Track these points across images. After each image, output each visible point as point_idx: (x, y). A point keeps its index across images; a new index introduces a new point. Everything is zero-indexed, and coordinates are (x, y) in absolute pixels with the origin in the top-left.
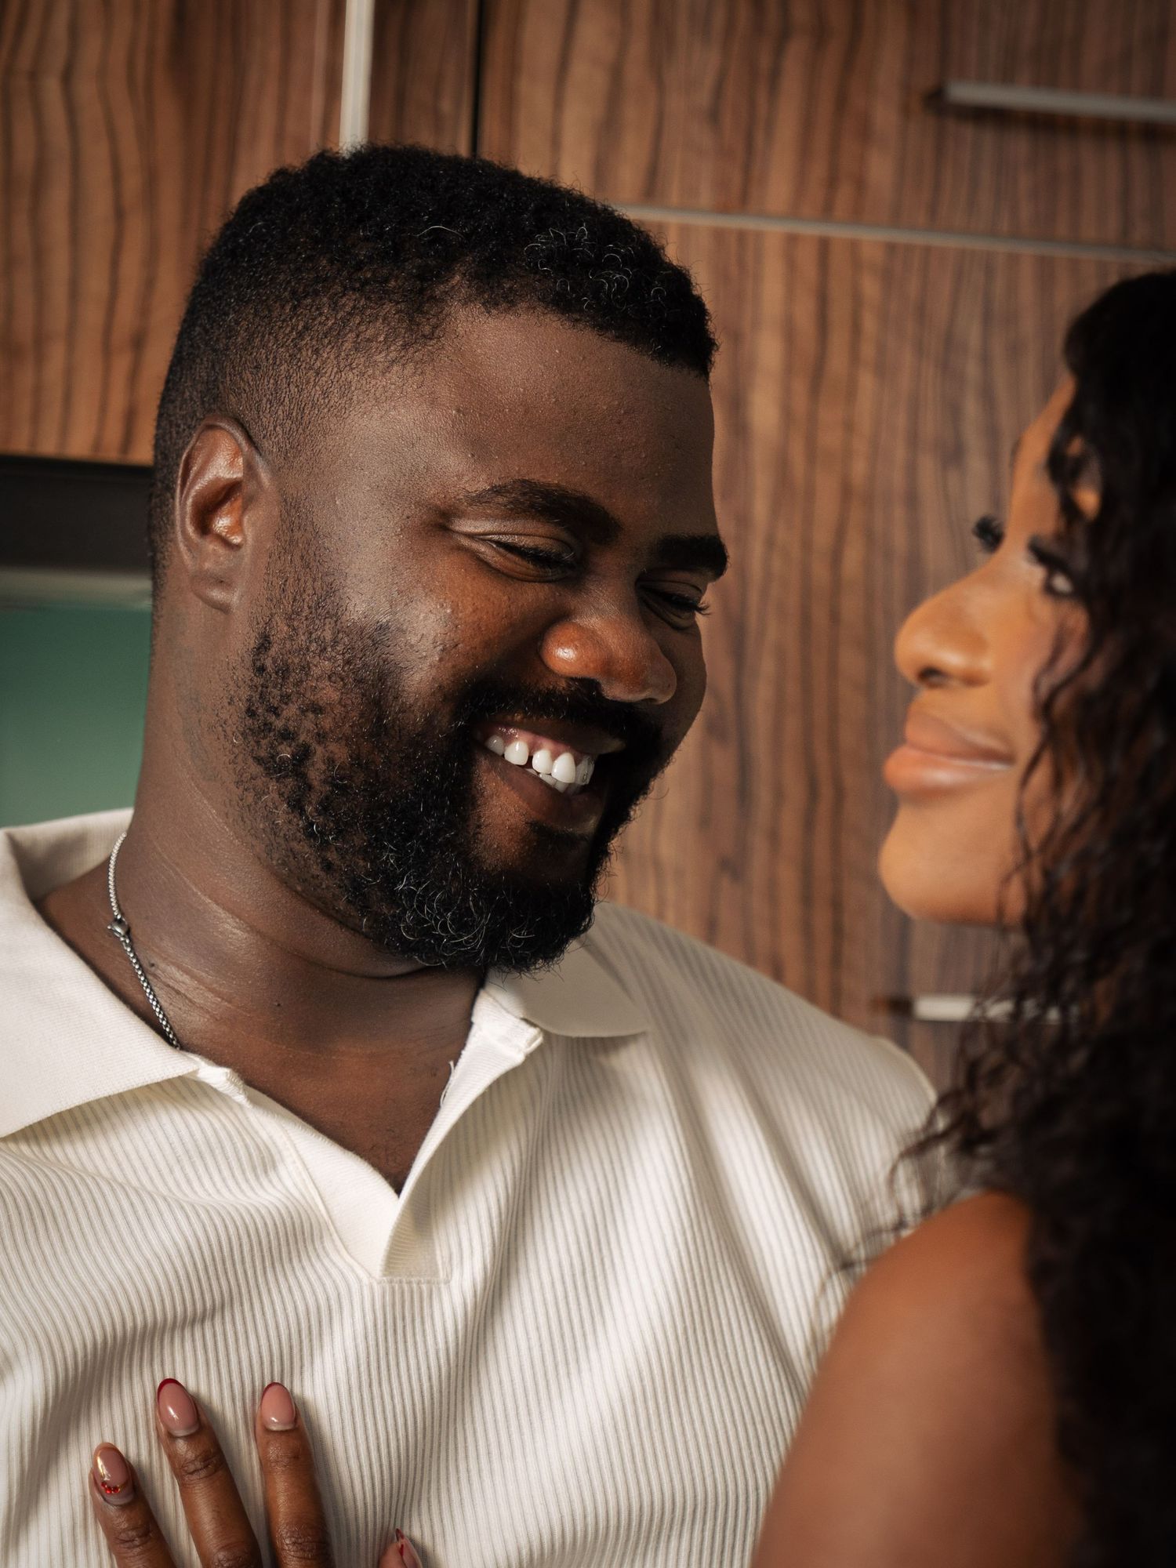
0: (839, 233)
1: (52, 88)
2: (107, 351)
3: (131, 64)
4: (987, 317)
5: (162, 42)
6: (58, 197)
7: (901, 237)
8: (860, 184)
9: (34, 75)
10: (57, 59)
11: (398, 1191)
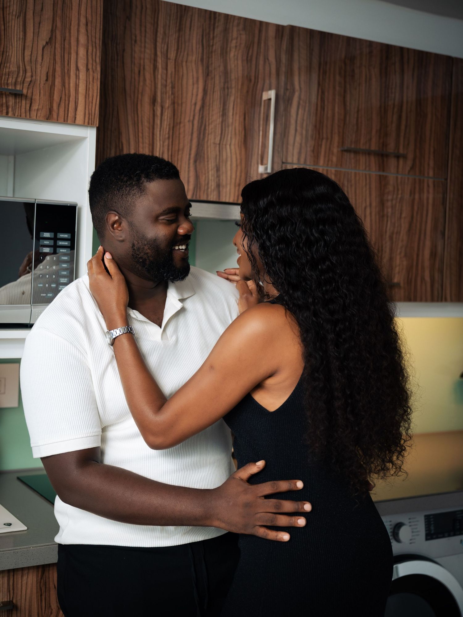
0: (329, 169)
1: (228, 147)
2: (235, 186)
3: (238, 143)
4: (348, 181)
5: (243, 140)
6: (229, 163)
7: (337, 169)
8: (332, 161)
9: (226, 145)
10: (229, 143)
11: (161, 327)
